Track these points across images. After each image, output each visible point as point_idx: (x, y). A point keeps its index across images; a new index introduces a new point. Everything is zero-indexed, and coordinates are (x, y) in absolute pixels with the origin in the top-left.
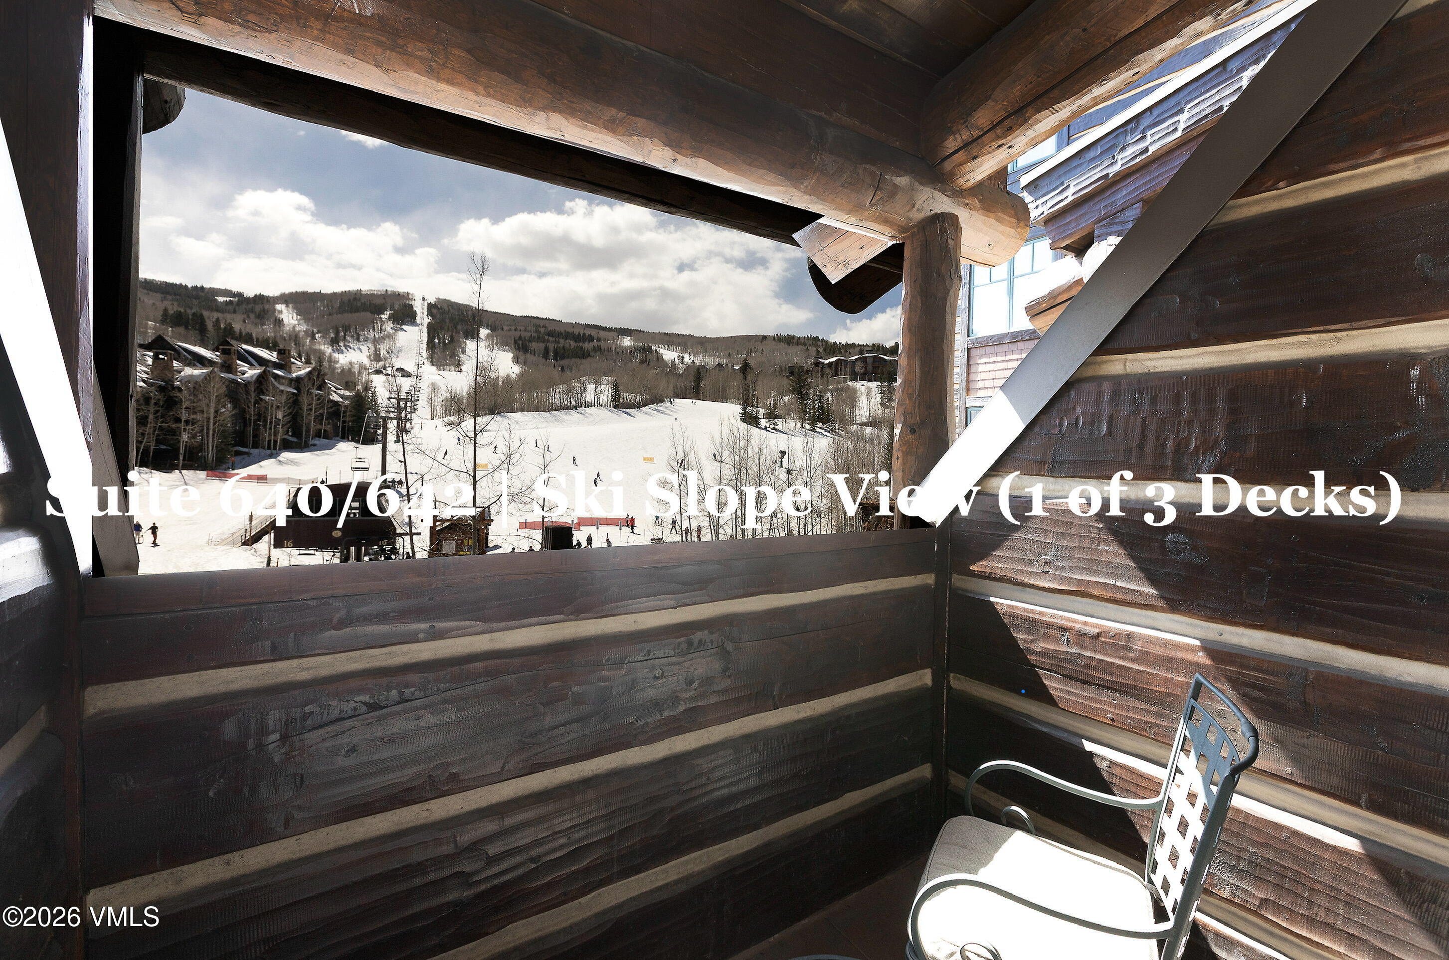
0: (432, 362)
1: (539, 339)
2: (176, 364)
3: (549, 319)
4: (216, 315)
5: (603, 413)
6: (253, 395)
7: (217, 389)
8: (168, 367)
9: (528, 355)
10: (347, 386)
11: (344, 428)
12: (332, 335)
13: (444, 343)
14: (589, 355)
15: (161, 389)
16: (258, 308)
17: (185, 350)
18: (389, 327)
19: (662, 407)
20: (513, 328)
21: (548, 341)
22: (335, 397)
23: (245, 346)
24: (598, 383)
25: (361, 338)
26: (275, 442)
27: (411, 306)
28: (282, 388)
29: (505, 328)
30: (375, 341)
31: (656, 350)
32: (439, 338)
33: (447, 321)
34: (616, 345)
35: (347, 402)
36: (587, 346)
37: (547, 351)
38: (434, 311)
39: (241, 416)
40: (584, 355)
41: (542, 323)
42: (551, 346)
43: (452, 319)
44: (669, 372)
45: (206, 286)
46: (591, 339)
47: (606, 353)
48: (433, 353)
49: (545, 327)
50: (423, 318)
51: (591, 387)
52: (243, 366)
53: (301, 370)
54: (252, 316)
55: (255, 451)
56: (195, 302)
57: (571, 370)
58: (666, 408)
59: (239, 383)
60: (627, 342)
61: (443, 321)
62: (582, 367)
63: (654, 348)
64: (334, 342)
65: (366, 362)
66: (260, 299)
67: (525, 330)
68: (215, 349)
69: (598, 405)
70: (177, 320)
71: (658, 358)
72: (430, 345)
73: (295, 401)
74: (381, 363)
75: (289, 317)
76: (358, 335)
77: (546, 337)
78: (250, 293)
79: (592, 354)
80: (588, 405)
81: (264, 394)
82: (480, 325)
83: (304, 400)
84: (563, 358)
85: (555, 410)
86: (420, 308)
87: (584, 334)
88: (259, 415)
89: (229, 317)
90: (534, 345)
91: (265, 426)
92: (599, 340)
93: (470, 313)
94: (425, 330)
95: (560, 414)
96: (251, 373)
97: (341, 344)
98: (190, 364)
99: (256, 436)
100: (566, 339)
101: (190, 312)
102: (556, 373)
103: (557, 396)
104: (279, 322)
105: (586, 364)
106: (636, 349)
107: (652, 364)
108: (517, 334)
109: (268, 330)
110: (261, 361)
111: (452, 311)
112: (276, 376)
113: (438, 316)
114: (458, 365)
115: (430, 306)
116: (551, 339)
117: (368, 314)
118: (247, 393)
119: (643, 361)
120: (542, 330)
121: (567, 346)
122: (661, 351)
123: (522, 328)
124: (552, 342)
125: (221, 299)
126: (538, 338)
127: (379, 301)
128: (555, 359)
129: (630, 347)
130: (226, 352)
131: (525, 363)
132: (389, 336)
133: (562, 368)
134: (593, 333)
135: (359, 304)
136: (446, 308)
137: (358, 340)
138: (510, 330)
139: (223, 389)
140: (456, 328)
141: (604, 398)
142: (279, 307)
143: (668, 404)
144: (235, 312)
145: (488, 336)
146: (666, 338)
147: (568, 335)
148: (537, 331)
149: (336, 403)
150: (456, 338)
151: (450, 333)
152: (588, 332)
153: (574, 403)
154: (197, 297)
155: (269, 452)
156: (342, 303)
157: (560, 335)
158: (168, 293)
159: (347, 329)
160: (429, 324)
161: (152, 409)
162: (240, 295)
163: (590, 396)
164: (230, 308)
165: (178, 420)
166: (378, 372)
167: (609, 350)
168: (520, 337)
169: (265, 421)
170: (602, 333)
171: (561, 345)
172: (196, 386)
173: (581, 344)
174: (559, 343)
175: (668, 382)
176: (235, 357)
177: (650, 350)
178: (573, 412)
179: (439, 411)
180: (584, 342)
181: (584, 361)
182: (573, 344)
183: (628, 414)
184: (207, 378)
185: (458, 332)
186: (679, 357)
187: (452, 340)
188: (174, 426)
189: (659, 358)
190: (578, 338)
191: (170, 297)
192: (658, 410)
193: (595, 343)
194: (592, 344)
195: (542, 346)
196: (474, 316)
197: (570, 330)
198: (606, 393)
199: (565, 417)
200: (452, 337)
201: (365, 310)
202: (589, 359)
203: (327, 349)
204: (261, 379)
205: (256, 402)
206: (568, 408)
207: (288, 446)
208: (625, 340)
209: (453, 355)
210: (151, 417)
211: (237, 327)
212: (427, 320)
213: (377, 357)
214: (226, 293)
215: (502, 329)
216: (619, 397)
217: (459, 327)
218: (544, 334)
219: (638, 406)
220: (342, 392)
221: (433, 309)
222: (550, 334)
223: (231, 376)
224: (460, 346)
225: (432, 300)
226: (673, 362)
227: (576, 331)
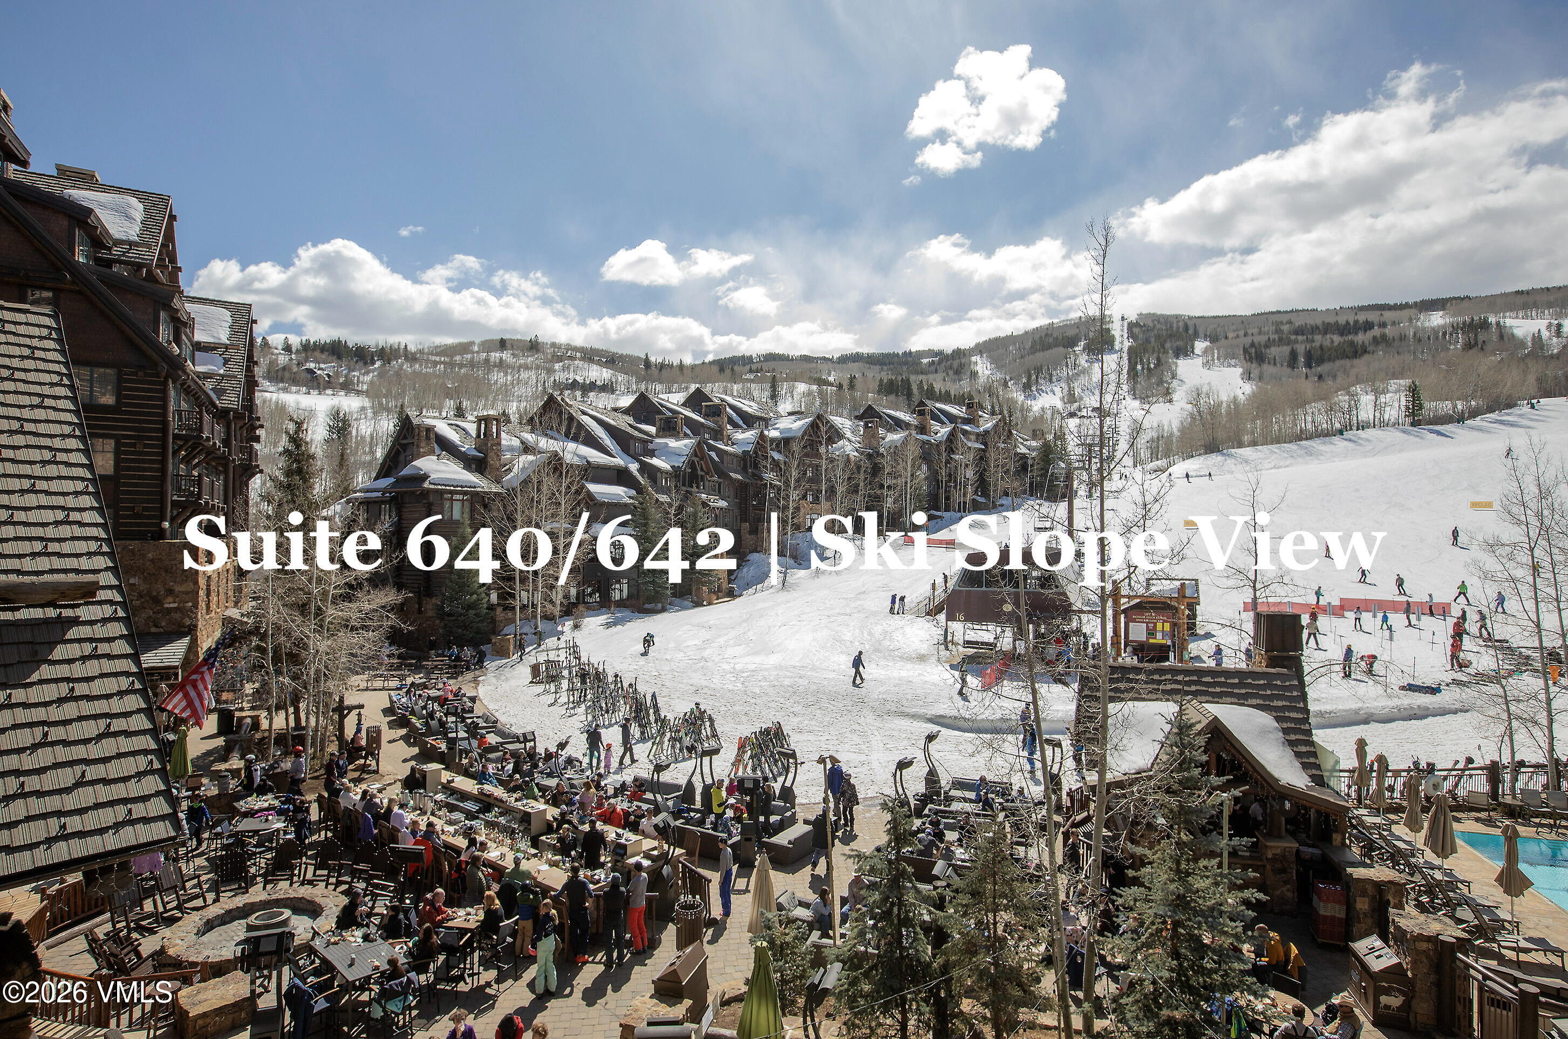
0: (1134, 394)
1: (1281, 342)
2: (881, 431)
3: (1297, 311)
4: (921, 377)
5: (1392, 436)
6: (944, 455)
7: (913, 451)
8: (874, 436)
9: (1265, 367)
10: (1034, 436)
11: (1031, 484)
12: (1024, 380)
13: (1149, 369)
14: (1365, 351)
15: (870, 456)
16: (956, 364)
17: (889, 416)
18: (1083, 360)
19: (1508, 416)
20: (1242, 333)
21: (1296, 342)
22: (1022, 450)
23: (938, 405)
24: (1377, 392)
25: (1054, 379)
26: (965, 503)
27: (1108, 330)
28: (970, 444)
29: (1230, 335)
30: (1069, 380)
31: (1498, 324)
32: (1142, 364)
33: (1153, 340)
34: (1416, 327)
35: (1034, 454)
36: (1360, 338)
37: (1294, 356)
38: (1136, 330)
39: (934, 477)
40: (1356, 352)
41: (1285, 318)
42: (1301, 349)
43: (1158, 337)
44: (1526, 356)
45: (913, 350)
46: (1368, 326)
47: (1397, 343)
48: (1136, 382)
49: (1290, 322)
50: (1122, 341)
51: (1367, 400)
52: (935, 426)
53: (987, 423)
54: (951, 373)
55: (947, 515)
56: (905, 368)
57: (1335, 377)
58: (1520, 416)
59: (931, 444)
60: (1437, 319)
61: (1147, 341)
62: (1353, 372)
63: (1492, 319)
64: (1027, 387)
65: (1059, 405)
66: (959, 353)
67: (1260, 333)
68: (913, 412)
69: (1383, 424)
70: (888, 388)
71: (1501, 337)
72: (1133, 374)
73: (982, 457)
74: (1076, 405)
75: (983, 367)
76: (1051, 375)
77: (1293, 337)
78: (949, 350)
79: (1370, 348)
80: (1362, 426)
81: (953, 452)
82: (1196, 336)
83: (992, 454)
84: (1320, 361)
85: (1307, 439)
86: (1118, 331)
87: (1356, 322)
88: (950, 475)
89: (931, 377)
90: (1274, 351)
91: (955, 487)
92: (1383, 325)
93: (1181, 324)
94: (1125, 356)
95: (1315, 444)
96: (942, 431)
97: (1034, 388)
98: (890, 430)
99: (947, 498)
100: (1326, 333)
101: (900, 378)
102: (1308, 387)
103: (1309, 419)
104: (974, 375)
105: (1360, 365)
106: (1455, 328)
107: (1488, 348)
108: (1248, 340)
109: (965, 386)
110: (952, 418)
111: (1158, 326)
112: (965, 433)
113: (1141, 336)
114: (1167, 395)
115: (1131, 326)
116: (1300, 338)
117: (1061, 349)
118: (939, 454)
119: (1469, 346)
120: (1286, 328)
121: (1327, 343)
122: (1509, 322)
123: (1255, 331)
124: (1302, 342)
125: (925, 361)
126: (1280, 340)
127: (1071, 333)
128: (1308, 365)
129: (1444, 326)
130: (922, 413)
131: (1261, 378)
132: (1084, 371)
133: (1320, 377)
134: (1373, 317)
135: (1051, 340)
136: (1151, 324)
137: (1051, 381)
138: (1238, 336)
139: (918, 452)
140: (1163, 346)
141: (1391, 414)
142: (973, 359)
143: (1526, 409)
144: (936, 371)
145: (1206, 351)
146: (1520, 300)
147: (1327, 329)
148: (1278, 331)
149: (1023, 457)
150: (1163, 360)
151: (1155, 355)
152: (1362, 317)
153: (1337, 426)
154: (906, 363)
155: (959, 514)
156: (1034, 342)
157: (1314, 329)
158: (885, 364)
159: (1038, 370)
160: (1130, 348)
161: (862, 476)
162: (940, 353)
163: (1366, 412)
164: (933, 368)
165: (882, 486)
166: (1072, 415)
167: (1403, 338)
168: (1253, 345)
169: (955, 481)
170: (1388, 315)
171: (1317, 344)
172: (896, 451)
173: (1350, 337)
174: (1313, 341)
175: (1525, 372)
176: (928, 417)
177: (1485, 325)
178: (1336, 439)
179: (1144, 454)
180: (1356, 333)
181: (1356, 362)
182: (1337, 339)
183: (1439, 433)
184: (905, 442)
185: (1166, 352)
186: (1549, 327)
187: (1159, 363)
188: (879, 492)
189: (1503, 334)
190: (1344, 330)
191: (885, 368)
192: (1501, 422)
193: (1376, 331)
194: (1370, 334)
195: (1286, 350)
196: (1186, 328)
197: (1331, 319)
198: (1396, 404)
199: (1323, 448)
200: (1159, 359)
201: (1056, 346)
202: (1366, 357)
203: (1020, 397)
204: (952, 436)
205: (947, 462)
206: (1327, 434)
207: (976, 508)
208: (1432, 318)
209: (1161, 382)
210: (862, 484)
211: (937, 386)
212: (1127, 344)
213: (1071, 398)
214: (931, 353)
215: (1226, 338)
216: (1421, 407)
217: (1168, 345)
218: (1290, 333)
219: (1460, 419)
220: (1028, 443)
221: (1133, 328)
222: (1299, 331)
223: (925, 437)
224: (1170, 368)
225: (1133, 317)
226: (1537, 338)
227: (1342, 320)
